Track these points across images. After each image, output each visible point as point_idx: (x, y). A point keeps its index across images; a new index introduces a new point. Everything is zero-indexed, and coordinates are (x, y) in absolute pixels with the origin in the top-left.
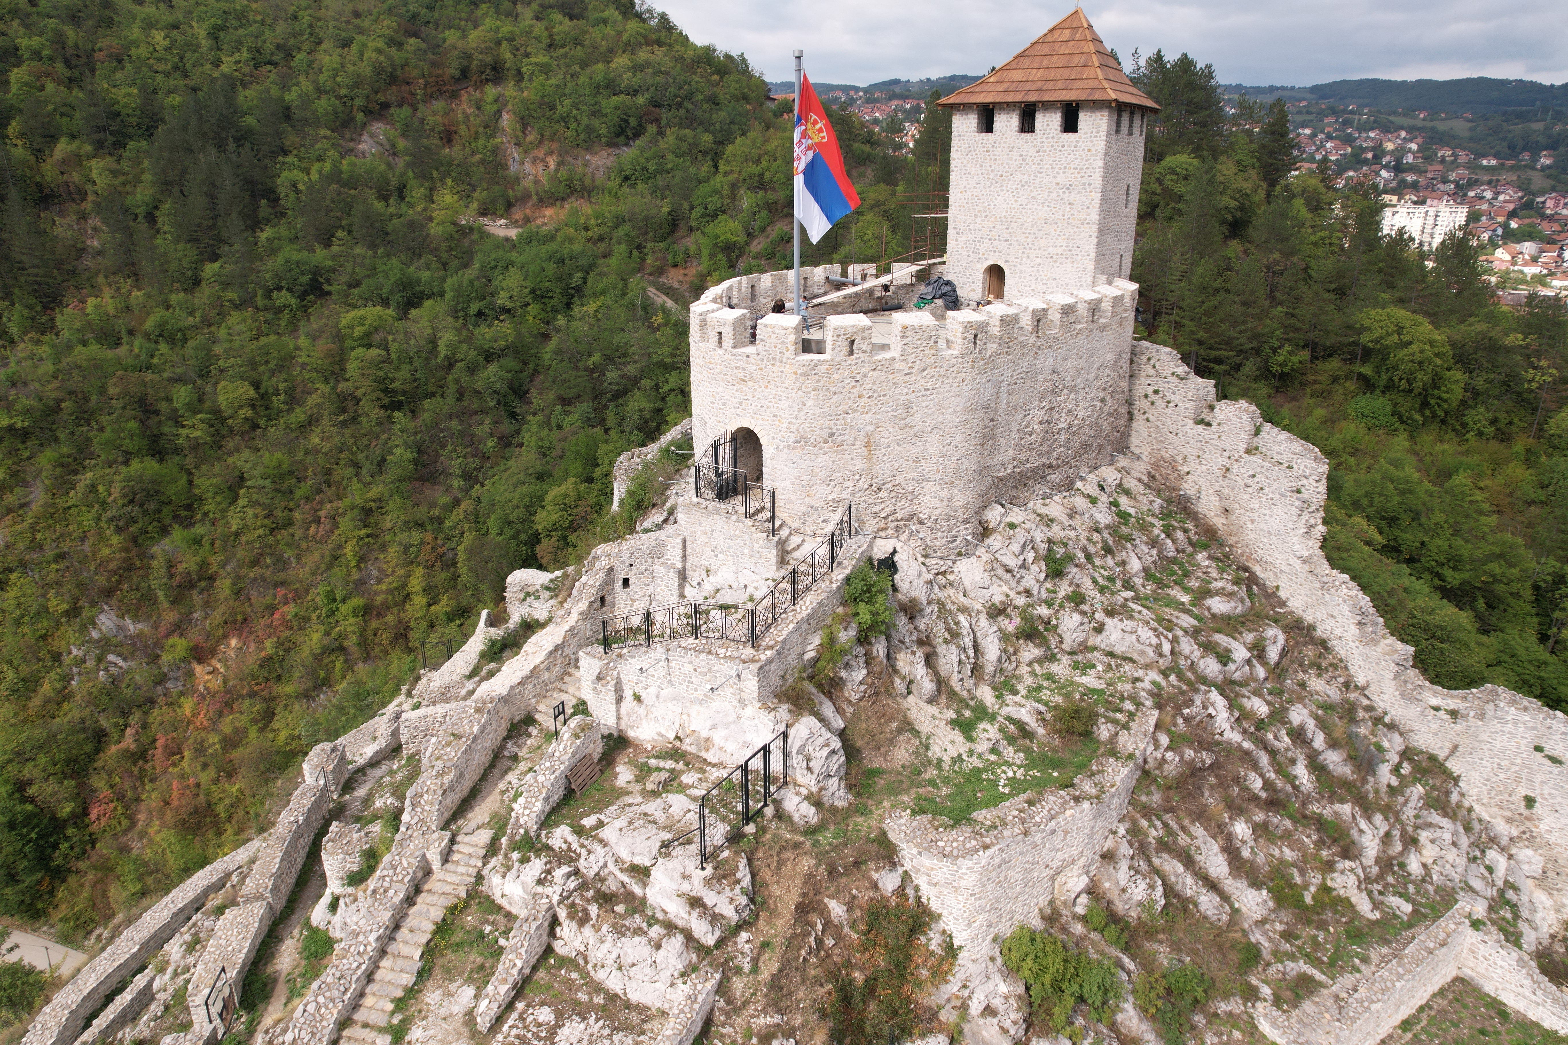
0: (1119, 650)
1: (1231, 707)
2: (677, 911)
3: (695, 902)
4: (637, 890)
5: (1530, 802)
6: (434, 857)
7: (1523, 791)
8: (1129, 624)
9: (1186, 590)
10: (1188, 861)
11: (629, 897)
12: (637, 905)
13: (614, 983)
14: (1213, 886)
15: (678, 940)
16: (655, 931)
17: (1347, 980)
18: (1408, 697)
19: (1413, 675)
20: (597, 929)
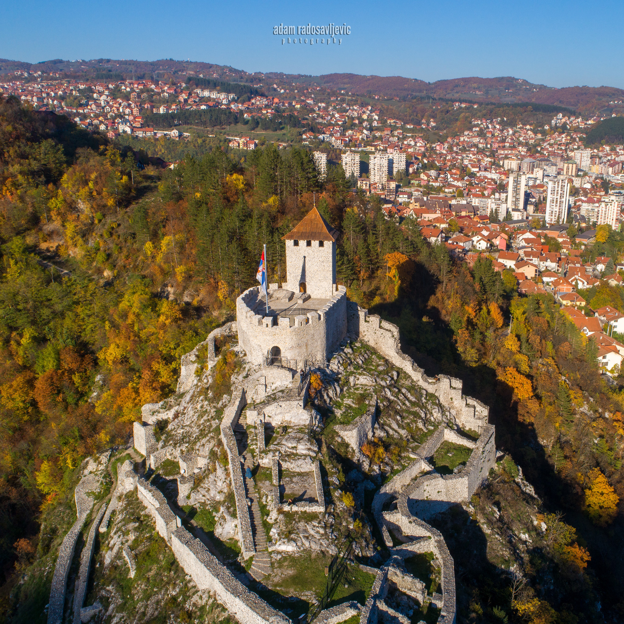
0: (363, 383)
1: (390, 391)
2: (304, 452)
3: (309, 449)
4: (294, 452)
5: (452, 399)
6: (242, 460)
7: (450, 397)
8: (365, 377)
9: (373, 366)
10: (390, 427)
11: (293, 454)
12: (297, 454)
13: (298, 470)
14: (396, 431)
15: (309, 457)
16: (303, 457)
17: (424, 444)
18: (426, 381)
19: (425, 375)
20: (289, 462)
